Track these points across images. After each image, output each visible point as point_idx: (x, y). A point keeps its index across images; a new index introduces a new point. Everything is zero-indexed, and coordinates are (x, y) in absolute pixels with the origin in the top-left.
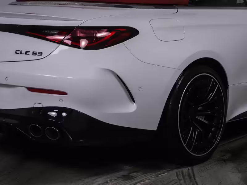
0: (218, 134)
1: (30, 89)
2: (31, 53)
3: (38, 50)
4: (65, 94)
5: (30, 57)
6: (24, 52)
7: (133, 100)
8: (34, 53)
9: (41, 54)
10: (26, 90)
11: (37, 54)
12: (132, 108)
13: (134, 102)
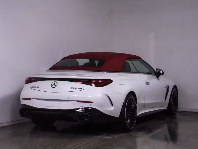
0: (135, 121)
1: (78, 101)
2: (77, 88)
3: (80, 87)
4: (92, 102)
5: (77, 90)
6: (74, 88)
7: (112, 105)
8: (79, 89)
9: (81, 89)
10: (76, 101)
11: (80, 88)
12: (112, 108)
13: (113, 106)
